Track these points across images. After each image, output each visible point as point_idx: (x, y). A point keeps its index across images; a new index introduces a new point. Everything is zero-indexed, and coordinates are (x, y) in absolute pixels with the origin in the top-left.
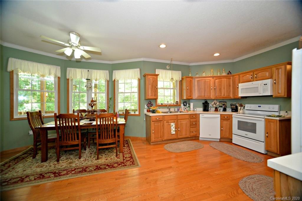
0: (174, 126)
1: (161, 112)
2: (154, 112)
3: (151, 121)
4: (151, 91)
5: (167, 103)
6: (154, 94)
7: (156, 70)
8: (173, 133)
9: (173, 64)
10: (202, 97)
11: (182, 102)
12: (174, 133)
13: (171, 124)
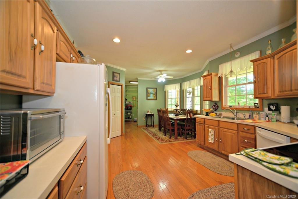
0: (212, 133)
2: (207, 114)
4: (206, 93)
6: (208, 95)
10: (286, 93)
13: (209, 130)
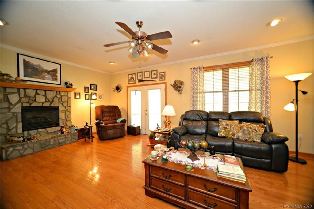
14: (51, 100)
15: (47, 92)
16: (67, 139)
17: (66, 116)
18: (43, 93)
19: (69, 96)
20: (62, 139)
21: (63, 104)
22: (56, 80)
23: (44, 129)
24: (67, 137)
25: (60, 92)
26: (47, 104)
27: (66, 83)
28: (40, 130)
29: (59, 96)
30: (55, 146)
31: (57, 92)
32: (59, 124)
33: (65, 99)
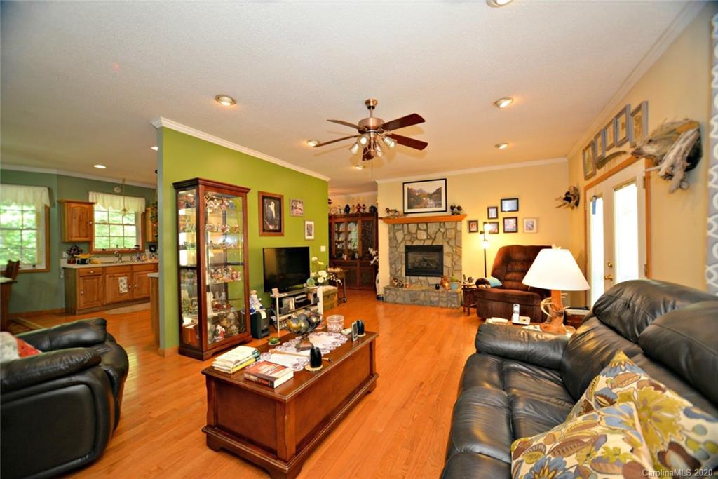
0: (125, 281)
1: (99, 262)
2: (83, 262)
3: (78, 277)
4: (77, 229)
5: (115, 247)
6: (83, 233)
7: (91, 194)
8: (123, 292)
9: (126, 186)
11: (147, 245)
12: (126, 291)
13: (120, 278)
14: (433, 237)
15: (429, 225)
16: (441, 299)
17: (454, 263)
18: (425, 226)
19: (459, 229)
20: (434, 297)
21: (448, 242)
22: (440, 205)
23: (424, 278)
24: (441, 295)
25: (444, 222)
26: (428, 243)
27: (452, 208)
28: (421, 278)
29: (442, 230)
30: (425, 304)
31: (440, 223)
32: (442, 274)
33: (451, 234)
